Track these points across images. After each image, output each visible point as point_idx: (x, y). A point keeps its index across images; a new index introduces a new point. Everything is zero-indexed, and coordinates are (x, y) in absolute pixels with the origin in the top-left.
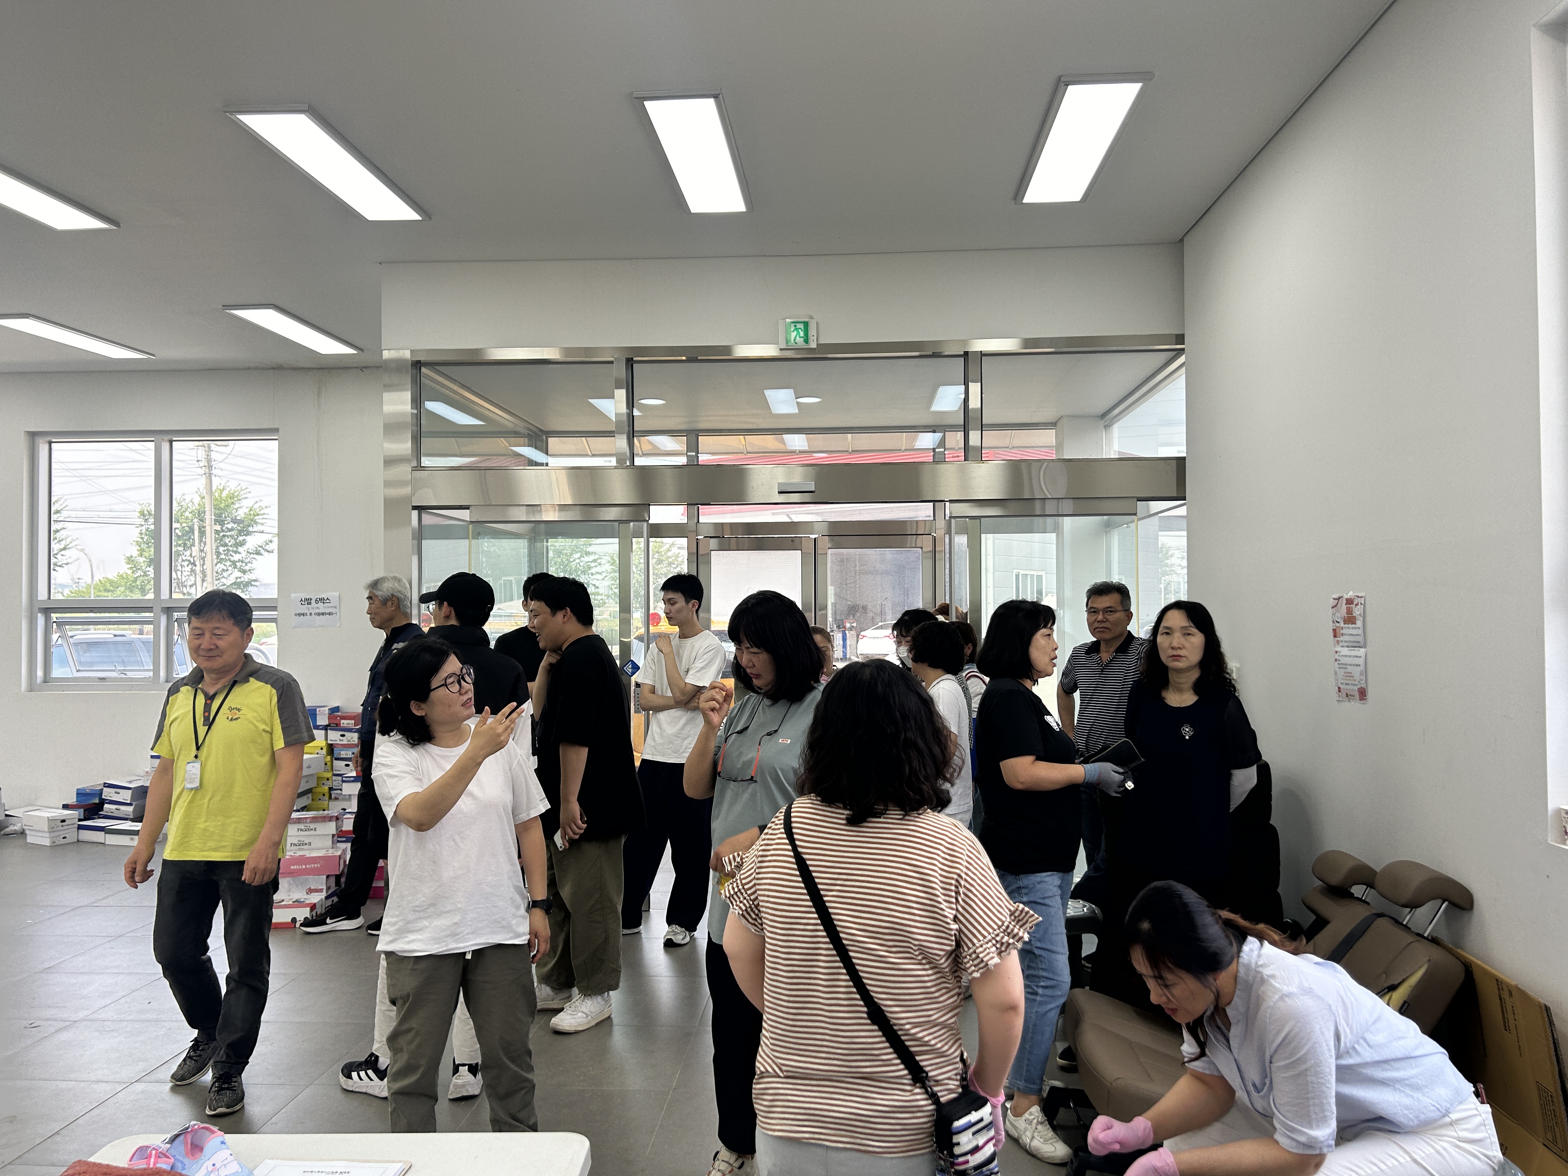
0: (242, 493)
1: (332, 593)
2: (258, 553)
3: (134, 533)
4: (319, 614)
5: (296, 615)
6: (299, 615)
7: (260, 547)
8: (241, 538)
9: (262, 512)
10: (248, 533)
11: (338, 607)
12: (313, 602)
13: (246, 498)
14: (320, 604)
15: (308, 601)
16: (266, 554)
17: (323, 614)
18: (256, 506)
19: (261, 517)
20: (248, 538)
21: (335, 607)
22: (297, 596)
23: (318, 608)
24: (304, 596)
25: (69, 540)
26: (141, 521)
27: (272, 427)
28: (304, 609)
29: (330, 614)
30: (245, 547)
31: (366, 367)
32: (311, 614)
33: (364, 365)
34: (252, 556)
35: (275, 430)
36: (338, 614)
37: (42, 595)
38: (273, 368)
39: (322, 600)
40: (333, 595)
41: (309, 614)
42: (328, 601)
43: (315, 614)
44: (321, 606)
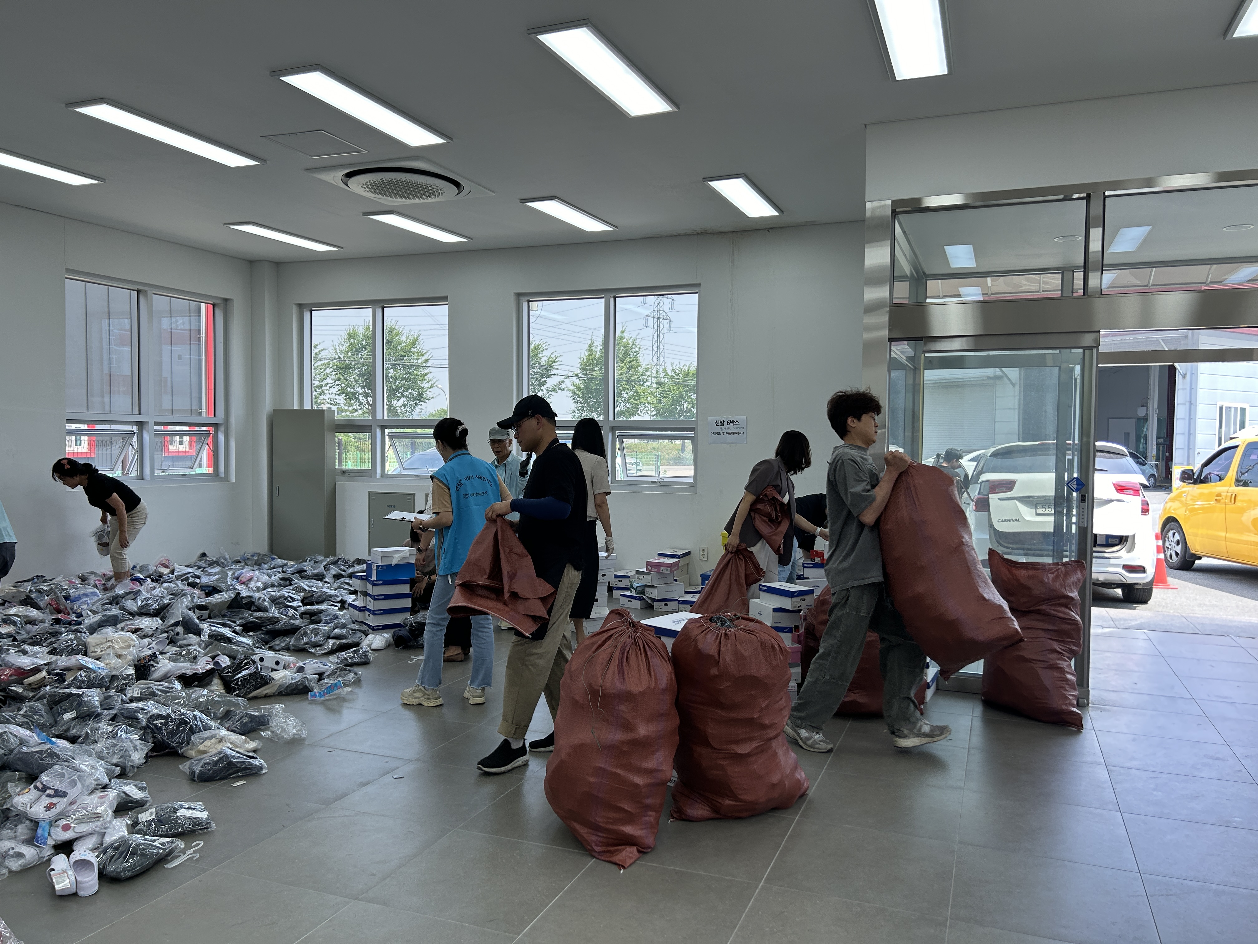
0: (544, 346)
1: (739, 417)
2: (554, 390)
4: (730, 433)
5: (712, 434)
6: (714, 434)
7: (556, 386)
8: (543, 380)
9: (557, 360)
10: (548, 376)
11: (745, 428)
12: (725, 423)
13: (546, 349)
14: (731, 426)
15: (722, 423)
16: (559, 391)
17: (733, 433)
18: (552, 356)
19: (556, 364)
20: (548, 380)
21: (743, 428)
22: (713, 419)
23: (729, 428)
24: (718, 418)
25: (434, 380)
27: (695, 282)
28: (718, 429)
29: (739, 433)
30: (546, 386)
31: (772, 228)
32: (723, 433)
33: (772, 226)
34: (550, 393)
35: (698, 285)
36: (745, 433)
38: (698, 234)
39: (733, 422)
40: (741, 418)
41: (721, 433)
42: (737, 423)
43: (727, 433)
44: (732, 428)
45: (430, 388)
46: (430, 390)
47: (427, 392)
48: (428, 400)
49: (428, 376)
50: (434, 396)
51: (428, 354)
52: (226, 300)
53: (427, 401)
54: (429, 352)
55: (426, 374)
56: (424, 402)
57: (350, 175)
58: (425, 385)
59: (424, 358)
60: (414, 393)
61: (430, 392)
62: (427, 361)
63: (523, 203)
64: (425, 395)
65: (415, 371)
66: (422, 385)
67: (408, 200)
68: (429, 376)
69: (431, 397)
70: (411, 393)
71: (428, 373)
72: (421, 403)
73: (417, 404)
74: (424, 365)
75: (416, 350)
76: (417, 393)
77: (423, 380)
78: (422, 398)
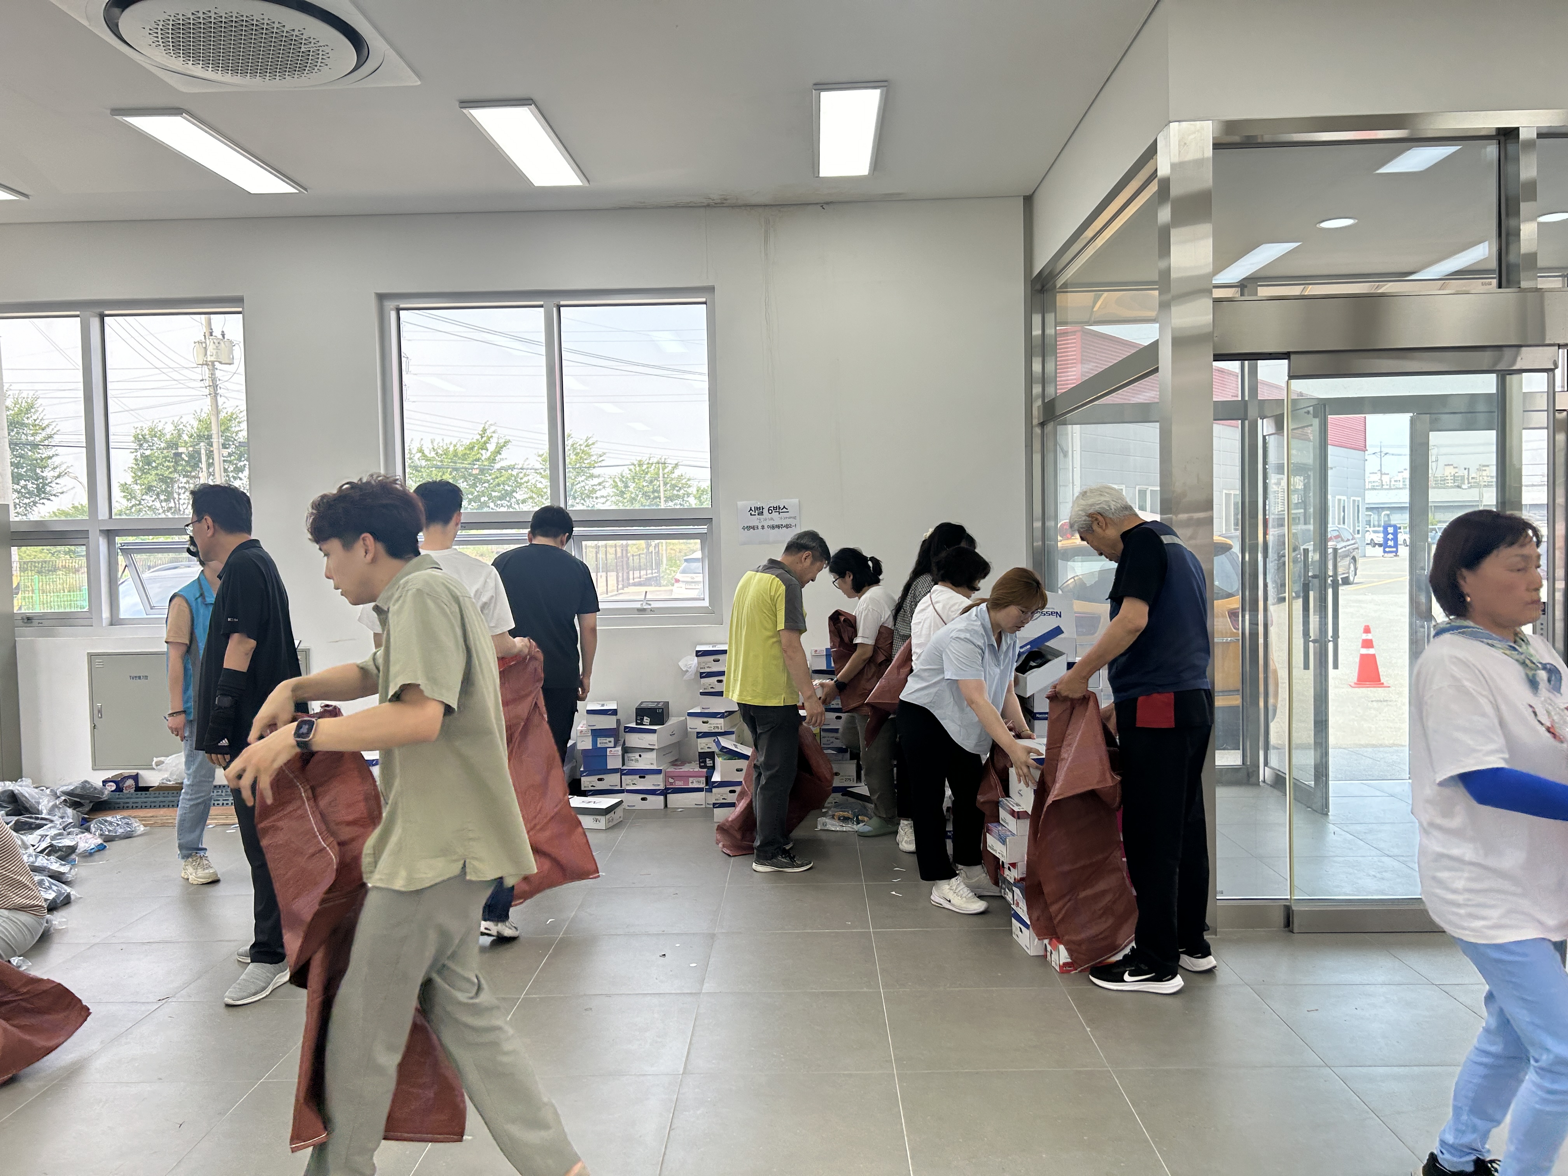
1: (787, 500)
4: (773, 527)
5: (744, 528)
6: (749, 528)
12: (765, 511)
14: (775, 515)
15: (760, 511)
17: (778, 527)
21: (795, 518)
22: (744, 504)
23: (772, 519)
24: (754, 504)
27: (705, 284)
28: (755, 521)
29: (787, 526)
31: (827, 203)
32: (763, 527)
39: (777, 509)
40: (791, 502)
41: (760, 527)
42: (784, 510)
43: (769, 527)
44: (776, 517)
45: (59, 477)
46: (58, 481)
47: (53, 485)
48: (54, 495)
49: (54, 459)
50: (65, 489)
51: (51, 427)
53: (52, 498)
54: (54, 424)
55: (50, 458)
56: (49, 499)
58: (48, 474)
59: (44, 434)
60: (30, 485)
61: (57, 484)
62: (50, 437)
64: (48, 489)
65: (30, 453)
66: (44, 474)
68: (56, 461)
69: (60, 491)
70: (25, 487)
71: (53, 455)
72: (42, 501)
73: (35, 503)
74: (46, 443)
75: (30, 421)
76: (35, 486)
77: (45, 467)
78: (44, 492)
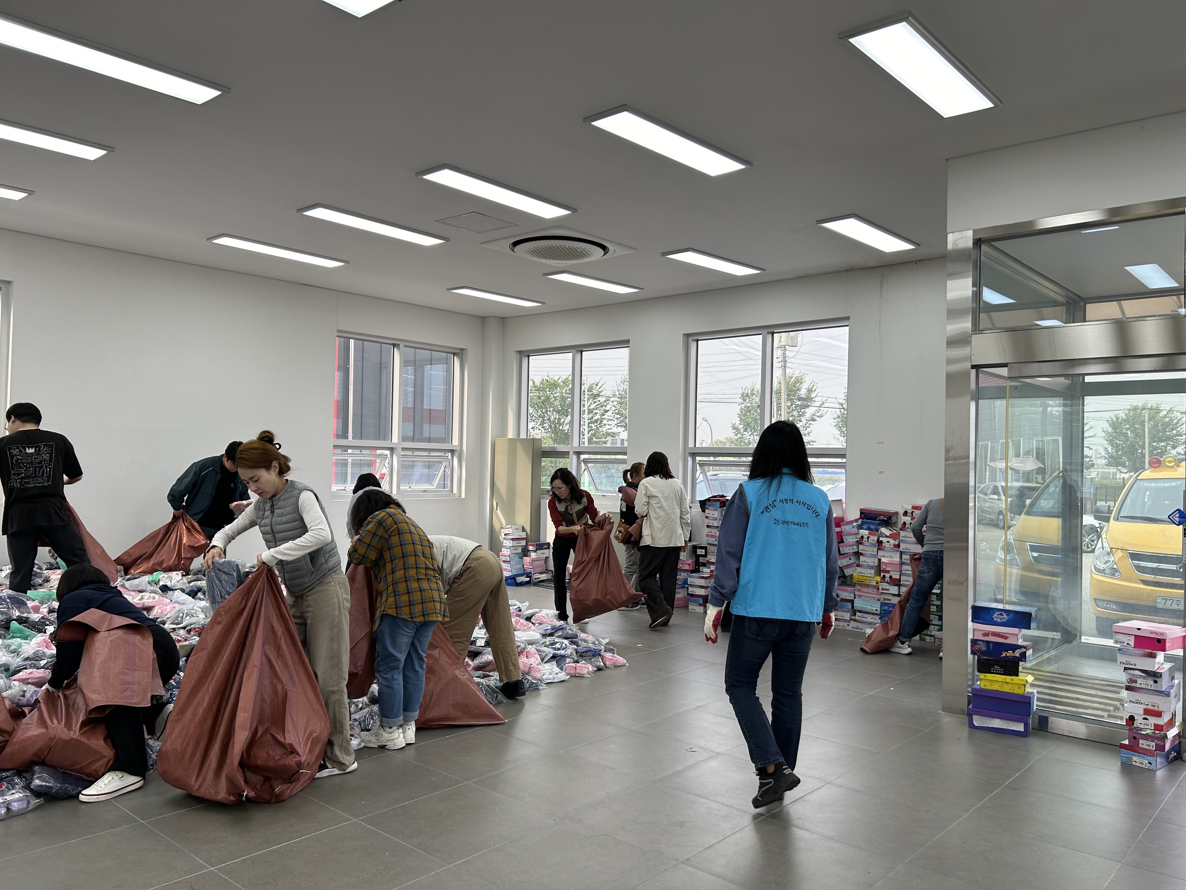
0: (803, 378)
2: (813, 420)
3: (737, 409)
16: (818, 419)
26: (741, 401)
27: (845, 316)
31: (920, 261)
33: (918, 259)
34: (810, 422)
35: (847, 318)
37: (691, 445)
38: (847, 270)
52: (463, 350)
57: (516, 244)
63: (664, 256)
67: (571, 261)
